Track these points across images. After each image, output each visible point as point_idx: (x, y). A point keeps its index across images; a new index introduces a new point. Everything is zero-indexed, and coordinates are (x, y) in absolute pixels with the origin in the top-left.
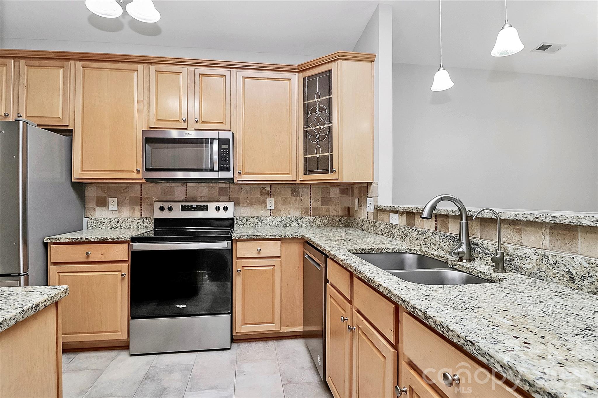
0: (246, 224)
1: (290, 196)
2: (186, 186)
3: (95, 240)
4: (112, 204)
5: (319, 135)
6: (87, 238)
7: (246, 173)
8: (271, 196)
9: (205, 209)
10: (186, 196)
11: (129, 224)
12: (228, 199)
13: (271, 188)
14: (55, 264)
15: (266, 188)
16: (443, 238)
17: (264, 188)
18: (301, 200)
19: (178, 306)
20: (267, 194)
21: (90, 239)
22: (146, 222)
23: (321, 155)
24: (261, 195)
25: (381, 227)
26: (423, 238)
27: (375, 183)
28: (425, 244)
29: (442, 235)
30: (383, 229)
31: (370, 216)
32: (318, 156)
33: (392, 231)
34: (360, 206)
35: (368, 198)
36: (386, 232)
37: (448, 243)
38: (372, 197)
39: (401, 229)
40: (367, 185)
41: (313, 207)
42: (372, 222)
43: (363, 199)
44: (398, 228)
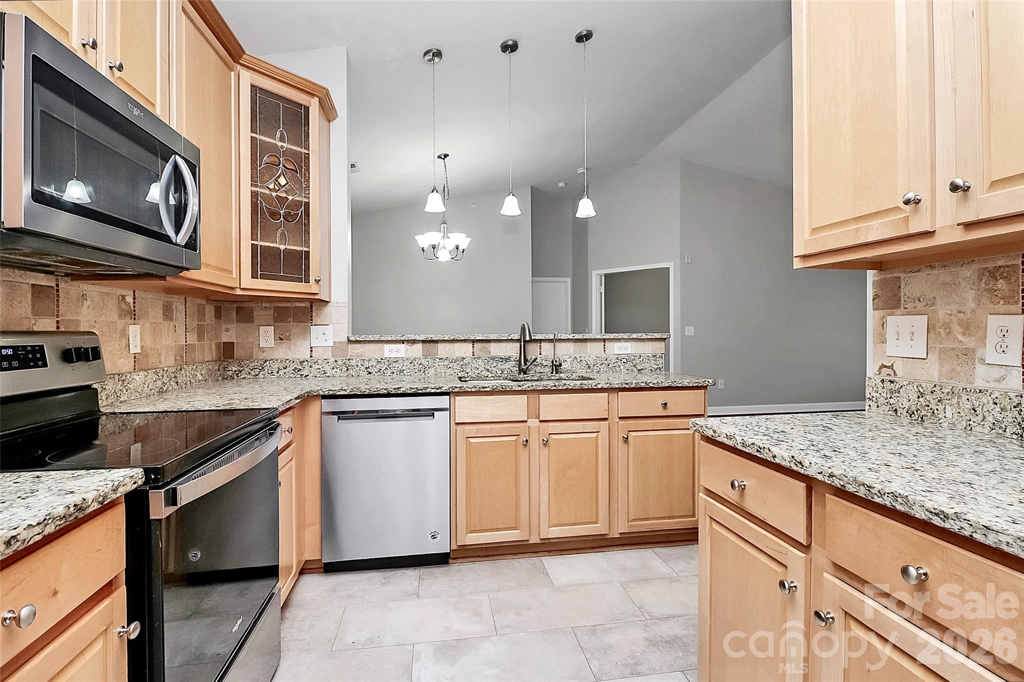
1: (162, 319)
3: (46, 533)
6: (14, 537)
8: (135, 319)
9: (39, 360)
12: (55, 325)
13: (134, 299)
15: (126, 297)
16: (488, 360)
17: (123, 298)
18: (175, 330)
20: (129, 313)
21: (24, 535)
24: (121, 317)
25: (366, 364)
26: (460, 365)
27: (337, 303)
28: (462, 371)
29: (487, 358)
30: (370, 367)
31: (323, 352)
32: (282, 247)
33: (397, 366)
34: (281, 339)
35: (315, 325)
36: (380, 369)
37: (495, 365)
38: (328, 325)
39: (417, 361)
40: (311, 306)
41: (188, 344)
42: (336, 361)
43: (295, 328)
44: (410, 361)
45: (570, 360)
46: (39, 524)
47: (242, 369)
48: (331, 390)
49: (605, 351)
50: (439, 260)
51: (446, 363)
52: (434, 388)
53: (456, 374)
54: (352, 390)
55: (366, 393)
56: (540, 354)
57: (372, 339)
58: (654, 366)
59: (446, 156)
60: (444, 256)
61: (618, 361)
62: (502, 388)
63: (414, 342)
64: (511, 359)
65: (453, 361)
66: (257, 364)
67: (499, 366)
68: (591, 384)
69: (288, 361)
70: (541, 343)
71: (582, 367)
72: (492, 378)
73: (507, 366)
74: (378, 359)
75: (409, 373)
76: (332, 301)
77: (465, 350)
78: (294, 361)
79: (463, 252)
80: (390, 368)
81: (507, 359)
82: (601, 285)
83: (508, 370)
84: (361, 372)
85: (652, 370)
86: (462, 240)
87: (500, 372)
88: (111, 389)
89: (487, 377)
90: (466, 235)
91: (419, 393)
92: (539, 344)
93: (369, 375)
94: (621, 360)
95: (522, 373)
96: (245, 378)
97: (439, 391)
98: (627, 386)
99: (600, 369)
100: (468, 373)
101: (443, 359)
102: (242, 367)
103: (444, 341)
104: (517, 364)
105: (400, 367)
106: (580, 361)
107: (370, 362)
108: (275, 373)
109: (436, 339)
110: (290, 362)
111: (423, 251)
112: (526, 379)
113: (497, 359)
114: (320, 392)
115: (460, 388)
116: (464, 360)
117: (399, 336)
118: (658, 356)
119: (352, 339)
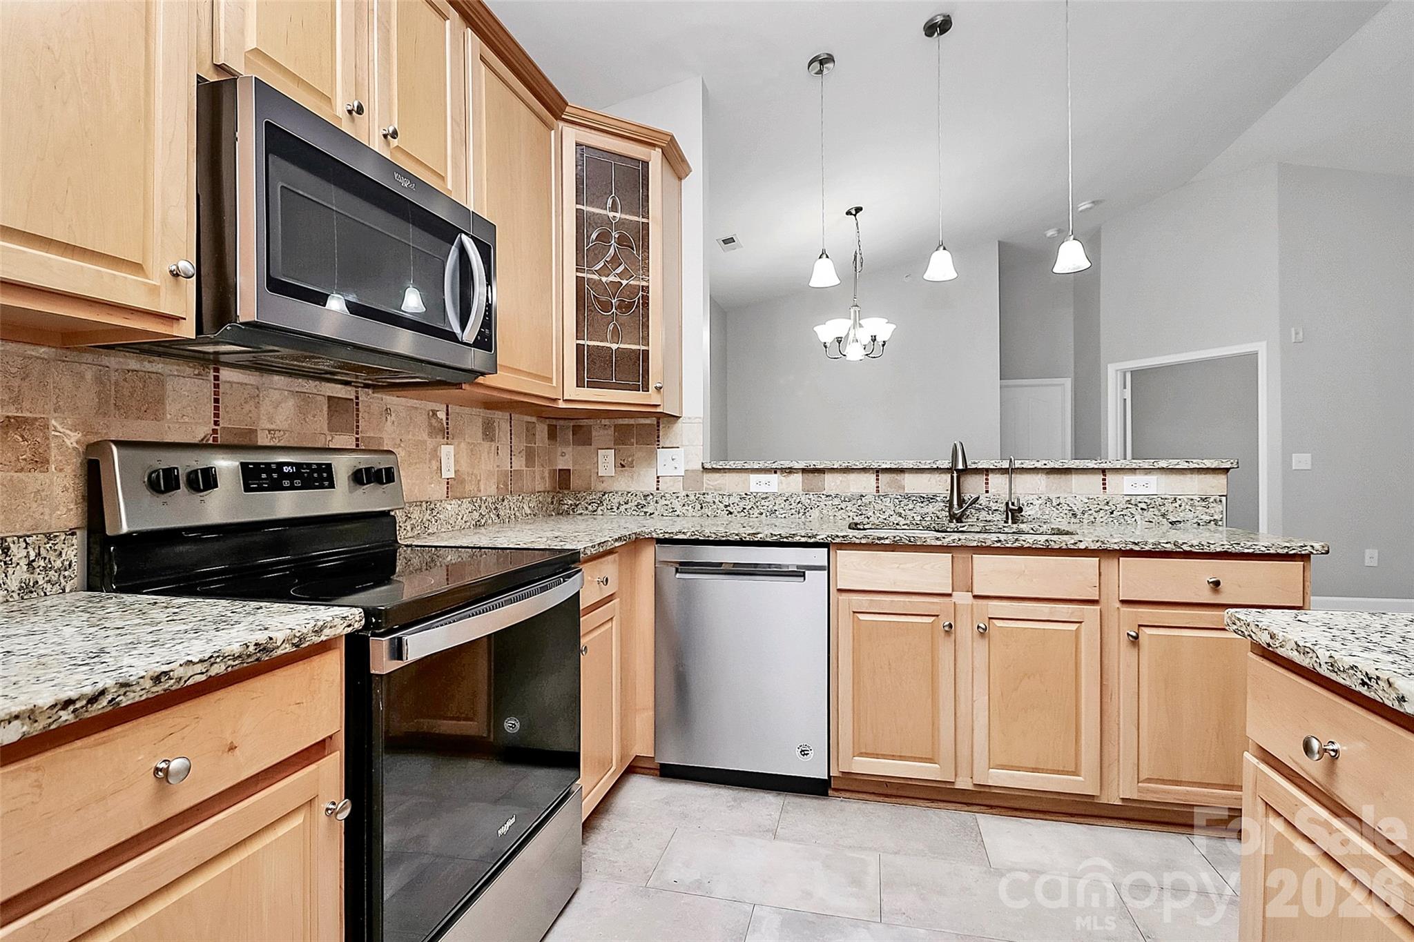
1: (481, 440)
2: (216, 378)
3: (213, 672)
5: (616, 301)
6: (165, 673)
8: (447, 438)
9: (326, 479)
10: (216, 423)
12: (354, 443)
13: (447, 414)
15: (438, 414)
16: (900, 500)
17: (434, 413)
18: (497, 452)
20: (440, 430)
21: (179, 672)
23: (622, 346)
24: (430, 435)
25: (726, 501)
26: (857, 506)
27: (689, 418)
28: (861, 515)
29: (899, 497)
30: (732, 505)
31: (672, 483)
32: (614, 346)
33: (767, 504)
34: (623, 466)
35: (663, 448)
36: (744, 509)
37: (911, 506)
38: (678, 447)
39: (794, 498)
40: (658, 423)
41: (514, 470)
42: (687, 496)
43: (638, 451)
44: (785, 498)
45: (1040, 502)
46: (201, 661)
47: (578, 503)
48: (667, 533)
49: (1104, 488)
50: (847, 359)
51: (836, 501)
52: (804, 537)
53: (851, 518)
54: (693, 534)
55: (711, 539)
56: (987, 492)
57: (734, 467)
58: (1202, 517)
59: (858, 210)
60: (854, 353)
61: (1130, 506)
62: (910, 541)
63: (790, 471)
64: (938, 498)
65: (847, 499)
66: (594, 497)
67: (918, 508)
68: (1065, 541)
69: (630, 494)
70: (987, 475)
71: (1062, 515)
72: (906, 527)
73: (931, 509)
74: (741, 494)
75: (784, 515)
76: (683, 415)
77: (866, 484)
78: (636, 495)
79: (883, 345)
80: (757, 507)
81: (932, 499)
82: (1125, 388)
83: (932, 515)
84: (719, 511)
85: (1199, 524)
86: (883, 328)
87: (919, 518)
88: (417, 518)
89: (897, 524)
90: (887, 321)
91: (783, 542)
92: (985, 477)
93: (730, 515)
94: (1136, 505)
95: (954, 521)
96: (582, 514)
97: (813, 540)
98: (1137, 548)
99: (1095, 518)
100: (868, 518)
101: (831, 496)
102: (579, 500)
103: (832, 470)
104: (946, 507)
105: (771, 506)
106: (1058, 505)
107: (731, 498)
108: (615, 509)
109: (822, 467)
110: (632, 495)
111: (826, 347)
112: (961, 529)
113: (914, 498)
114: (653, 534)
115: (843, 537)
116: (863, 499)
117: (769, 462)
118: (1211, 500)
119: (708, 466)
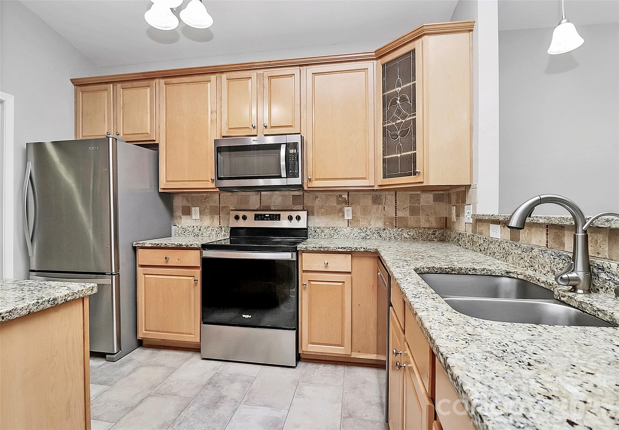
0: (321, 235)
1: (371, 204)
2: (260, 194)
3: (173, 246)
4: (194, 213)
5: (400, 131)
6: (166, 244)
7: (316, 179)
9: (278, 218)
10: (260, 205)
11: (209, 232)
12: (302, 208)
13: (348, 196)
14: (142, 266)
15: (342, 196)
16: (554, 257)
17: (340, 196)
18: (384, 209)
19: (244, 316)
20: (344, 202)
21: (168, 245)
22: (224, 231)
23: (402, 154)
24: (338, 204)
31: (469, 228)
32: (399, 155)
34: (457, 216)
35: (466, 205)
38: (470, 205)
41: (398, 217)
43: (461, 208)
46: (171, 244)
76: (473, 182)
